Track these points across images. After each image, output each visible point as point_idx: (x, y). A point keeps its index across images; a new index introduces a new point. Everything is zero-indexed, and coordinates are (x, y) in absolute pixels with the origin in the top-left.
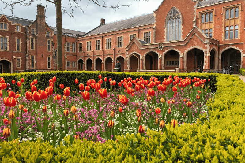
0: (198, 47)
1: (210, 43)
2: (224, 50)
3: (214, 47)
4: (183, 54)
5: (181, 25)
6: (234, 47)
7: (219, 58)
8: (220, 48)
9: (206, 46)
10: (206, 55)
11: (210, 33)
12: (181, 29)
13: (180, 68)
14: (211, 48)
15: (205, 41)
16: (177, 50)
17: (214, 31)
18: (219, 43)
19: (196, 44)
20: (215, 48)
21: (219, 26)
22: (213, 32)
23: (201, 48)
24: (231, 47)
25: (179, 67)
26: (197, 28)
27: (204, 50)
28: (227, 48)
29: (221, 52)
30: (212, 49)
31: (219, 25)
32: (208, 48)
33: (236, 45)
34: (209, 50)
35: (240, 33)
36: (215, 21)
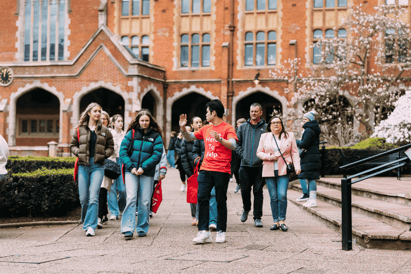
0: (109, 86)
1: (142, 77)
2: (178, 95)
3: (152, 87)
4: (69, 100)
5: (67, 15)
6: (201, 91)
7: (164, 117)
8: (169, 90)
9: (130, 83)
10: (130, 109)
11: (143, 47)
12: (67, 26)
13: (60, 141)
14: (142, 91)
15: (126, 70)
16: (53, 90)
17: (154, 41)
18: (165, 78)
19: (106, 75)
20: (155, 89)
21: (164, 29)
22: (151, 45)
23: (117, 89)
24: (193, 88)
25: (57, 140)
26: (108, 33)
27: (125, 96)
28: (185, 91)
29: (170, 101)
30: (146, 91)
31: (166, 27)
32: (135, 89)
33: (205, 85)
34: (139, 94)
35: (215, 55)
36: (155, 15)
